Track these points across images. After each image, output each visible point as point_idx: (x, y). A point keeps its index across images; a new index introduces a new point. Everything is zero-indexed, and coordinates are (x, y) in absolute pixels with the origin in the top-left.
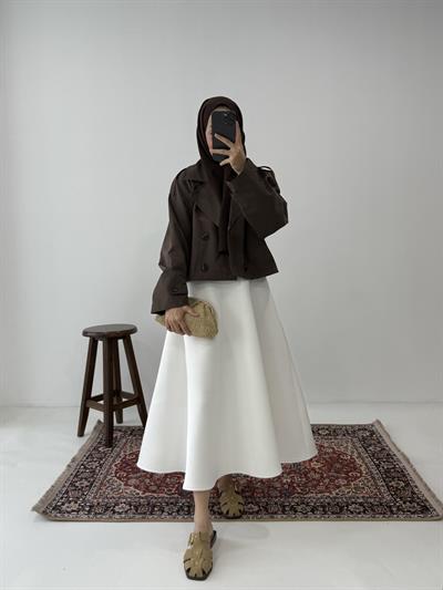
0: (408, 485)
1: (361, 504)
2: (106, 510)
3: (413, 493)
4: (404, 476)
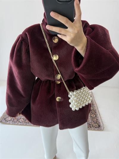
2: (17, 121)
3: (97, 120)
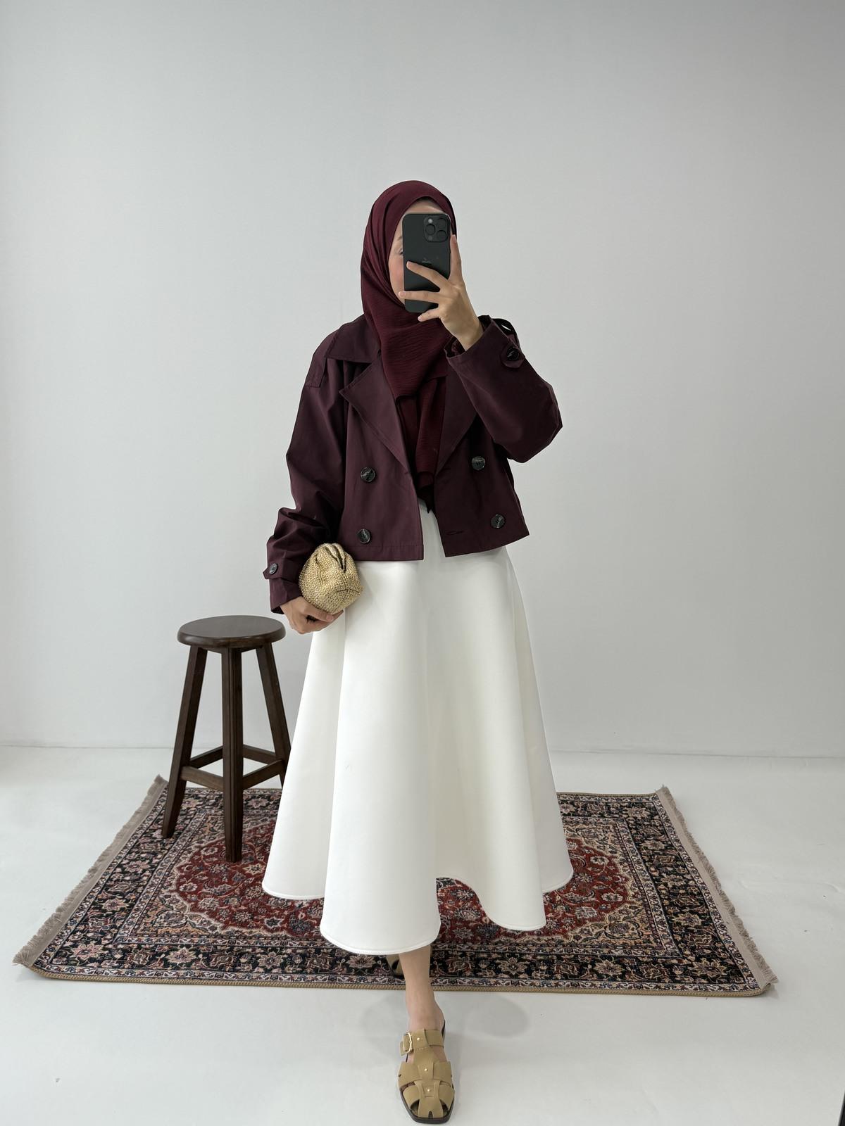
3: (716, 939)
4: (703, 903)
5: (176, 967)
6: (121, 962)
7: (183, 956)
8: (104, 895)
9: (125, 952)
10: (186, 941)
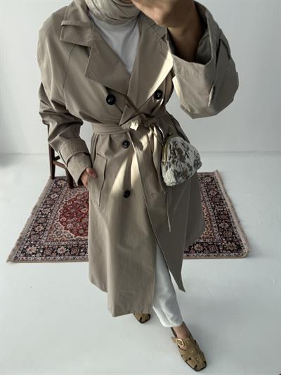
0: (230, 226)
1: (202, 244)
2: (53, 252)
3: (233, 233)
4: (229, 218)
5: (60, 255)
6: (43, 254)
7: (62, 250)
8: (36, 224)
9: (44, 249)
10: (63, 243)
